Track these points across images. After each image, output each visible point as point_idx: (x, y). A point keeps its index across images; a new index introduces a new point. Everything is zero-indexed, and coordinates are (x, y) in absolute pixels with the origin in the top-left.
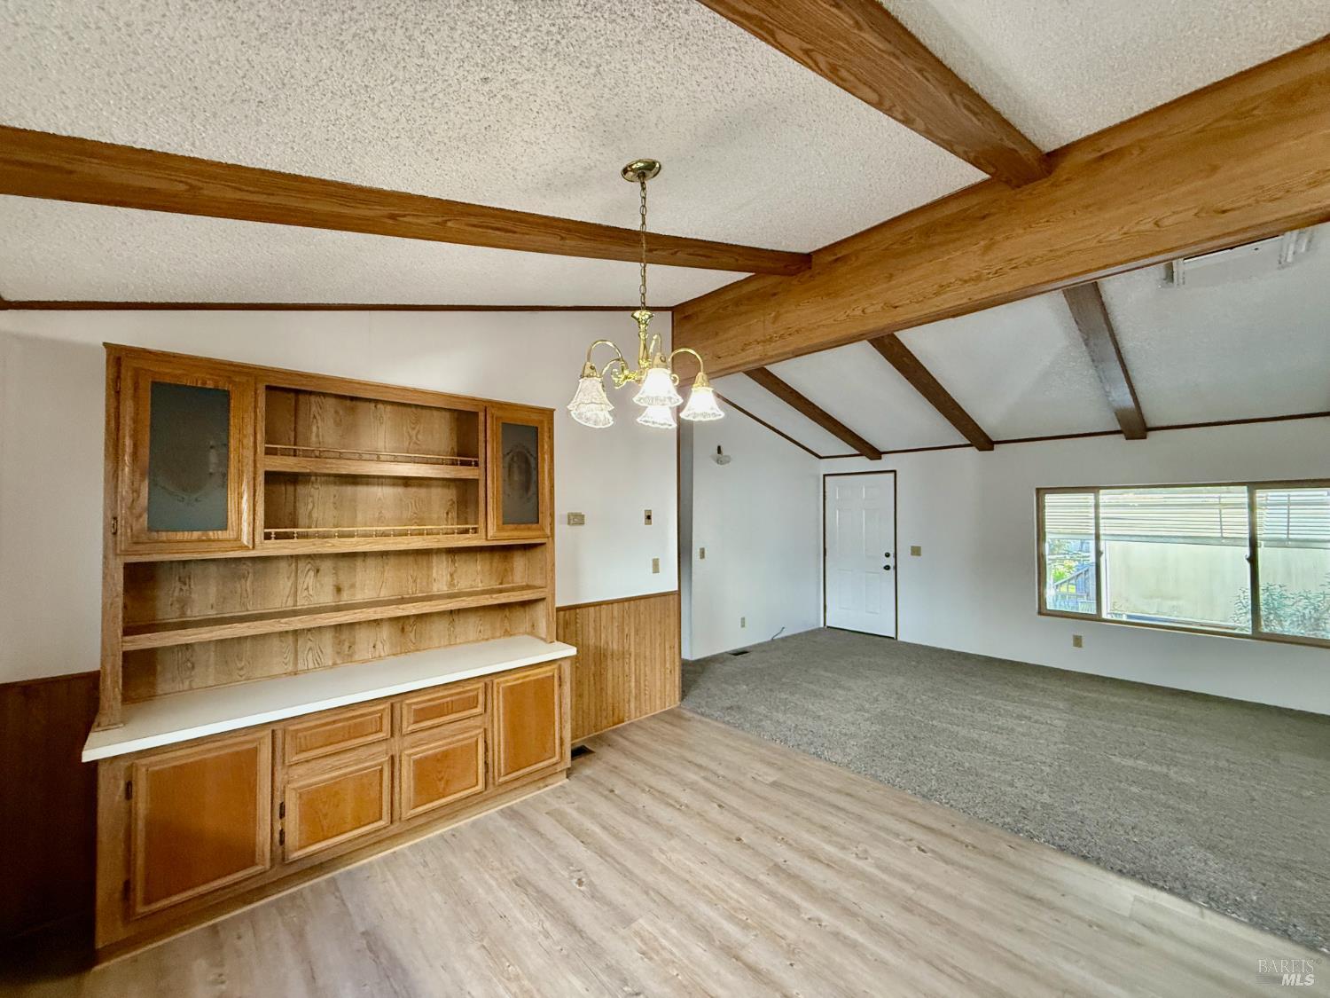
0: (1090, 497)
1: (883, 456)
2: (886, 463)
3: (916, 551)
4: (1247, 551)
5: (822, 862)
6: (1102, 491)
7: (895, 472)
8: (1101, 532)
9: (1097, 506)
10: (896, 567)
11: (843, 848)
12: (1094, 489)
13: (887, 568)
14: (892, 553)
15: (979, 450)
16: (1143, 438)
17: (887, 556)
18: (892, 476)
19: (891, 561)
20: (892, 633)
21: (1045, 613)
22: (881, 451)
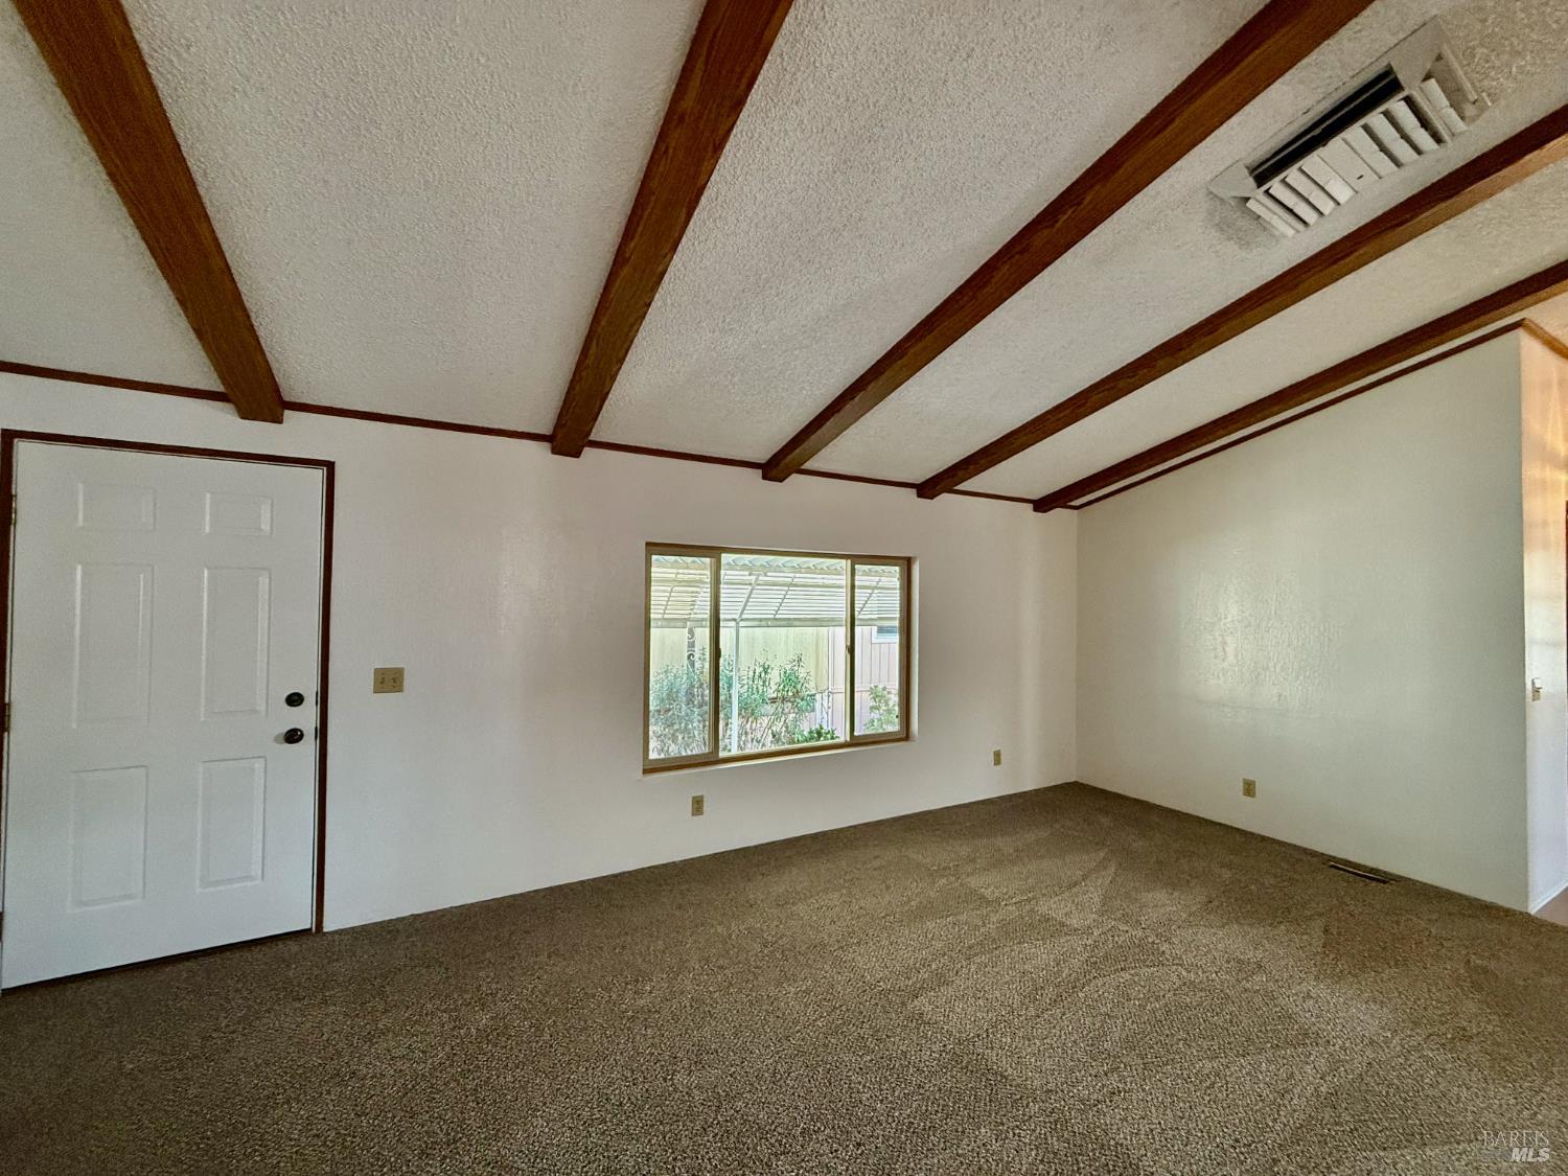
1: (288, 413)
2: (295, 434)
3: (389, 681)
6: (726, 558)
7: (330, 467)
10: (322, 733)
12: (713, 551)
13: (293, 736)
14: (310, 690)
15: (555, 451)
16: (781, 481)
17: (295, 700)
18: (318, 475)
19: (305, 718)
20: (305, 922)
21: (652, 768)
22: (286, 399)
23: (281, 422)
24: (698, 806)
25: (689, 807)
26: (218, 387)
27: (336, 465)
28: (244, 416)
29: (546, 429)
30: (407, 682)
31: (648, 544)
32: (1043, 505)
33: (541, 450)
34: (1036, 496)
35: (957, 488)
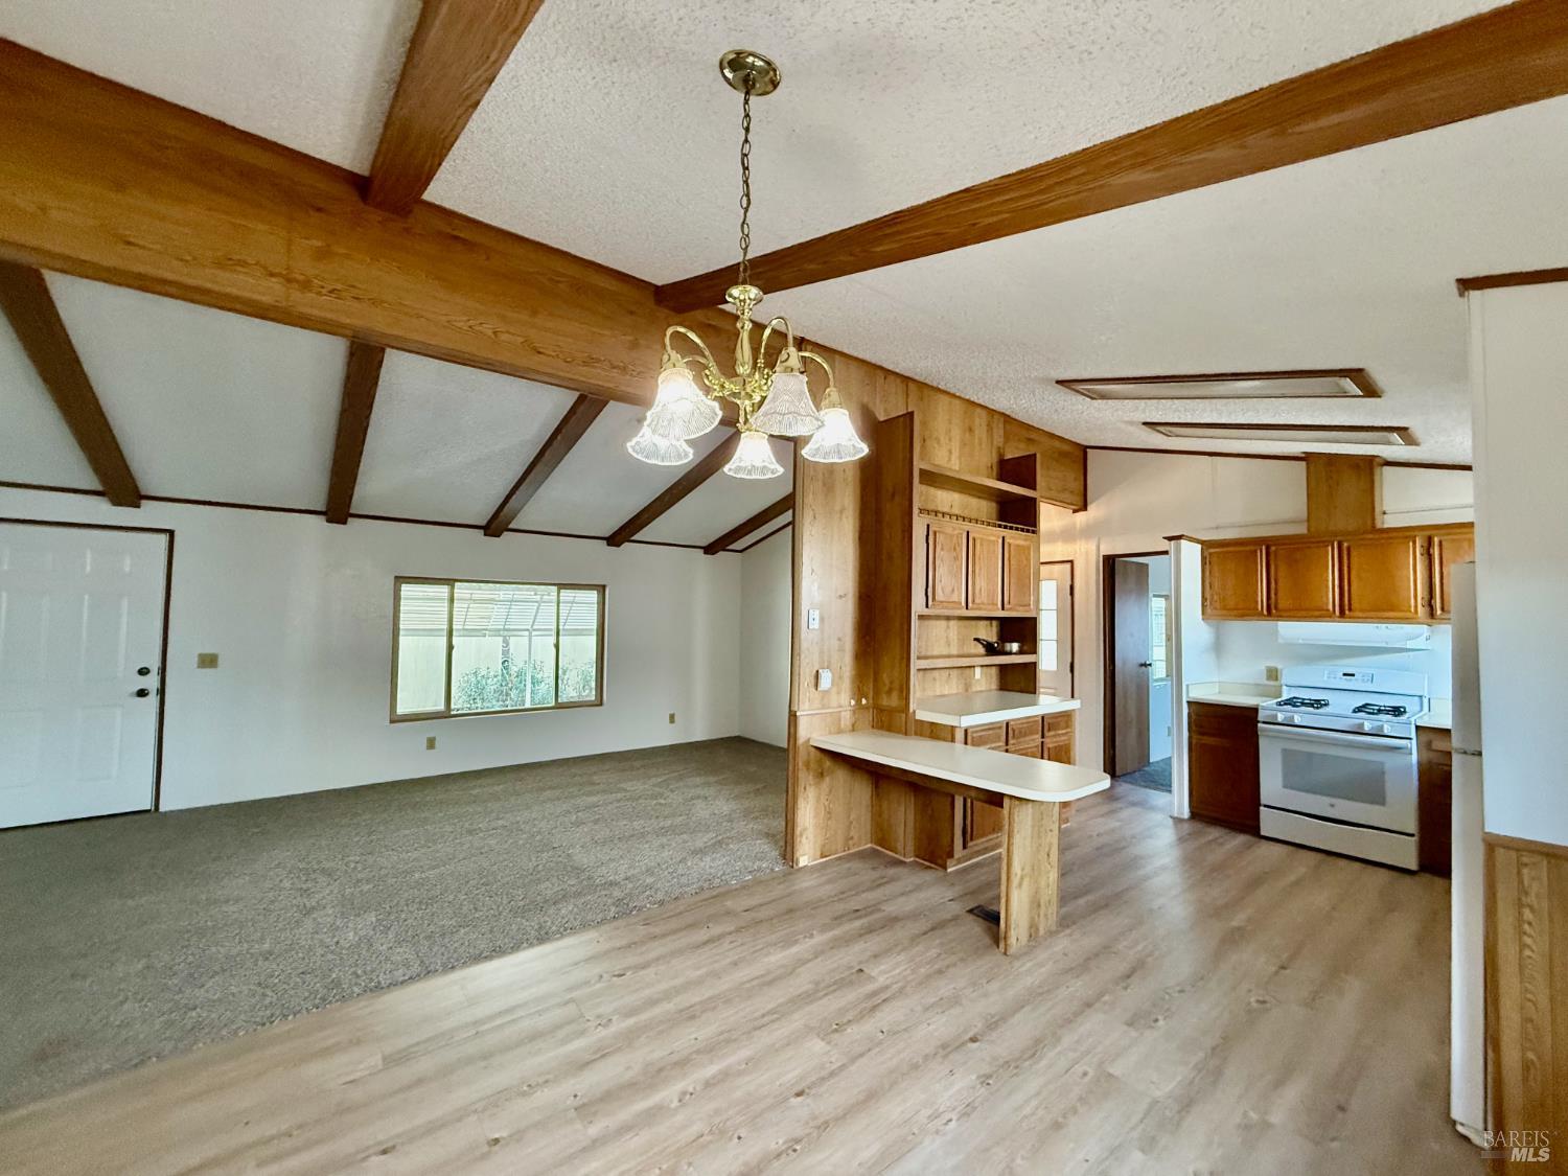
0: (444, 590)
1: (143, 502)
2: (148, 514)
3: (208, 661)
4: (553, 640)
5: (595, 1060)
6: (457, 584)
7: (171, 533)
8: (454, 627)
9: (452, 600)
10: (162, 692)
11: (582, 1033)
12: (450, 582)
13: (142, 693)
14: (155, 666)
15: (329, 521)
16: (499, 536)
17: (143, 672)
18: (163, 539)
19: (151, 682)
20: (147, 805)
21: (396, 719)
22: (143, 493)
23: (139, 507)
24: (431, 744)
25: (425, 745)
26: (99, 488)
27: (175, 533)
28: (114, 505)
29: (321, 507)
30: (220, 661)
31: (396, 577)
32: (710, 549)
33: (320, 521)
34: (705, 543)
35: (633, 538)
